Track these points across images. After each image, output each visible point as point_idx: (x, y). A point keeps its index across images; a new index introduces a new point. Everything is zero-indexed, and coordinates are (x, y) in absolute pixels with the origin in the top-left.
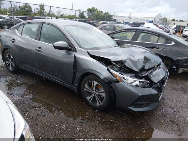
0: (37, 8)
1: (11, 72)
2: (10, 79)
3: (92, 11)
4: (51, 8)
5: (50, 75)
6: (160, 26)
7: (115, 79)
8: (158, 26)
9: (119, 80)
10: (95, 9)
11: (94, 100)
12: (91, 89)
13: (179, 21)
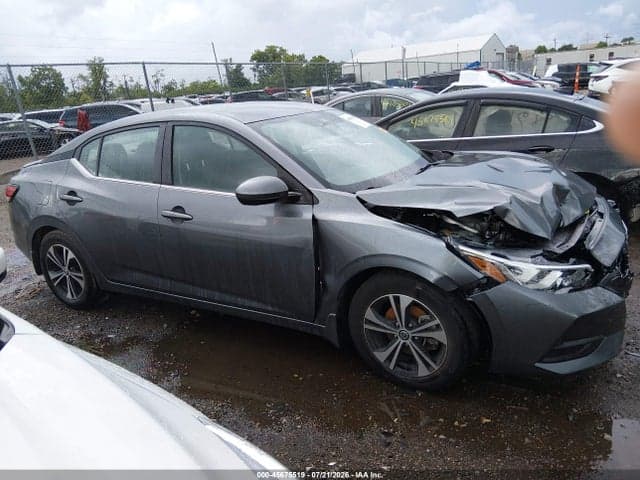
0: (81, 76)
1: (70, 306)
2: (76, 332)
3: (267, 58)
4: (144, 67)
5: (227, 298)
6: (508, 74)
7: (480, 276)
8: (501, 77)
9: (495, 278)
10: (278, 50)
11: (406, 357)
12: (389, 322)
13: (561, 50)
